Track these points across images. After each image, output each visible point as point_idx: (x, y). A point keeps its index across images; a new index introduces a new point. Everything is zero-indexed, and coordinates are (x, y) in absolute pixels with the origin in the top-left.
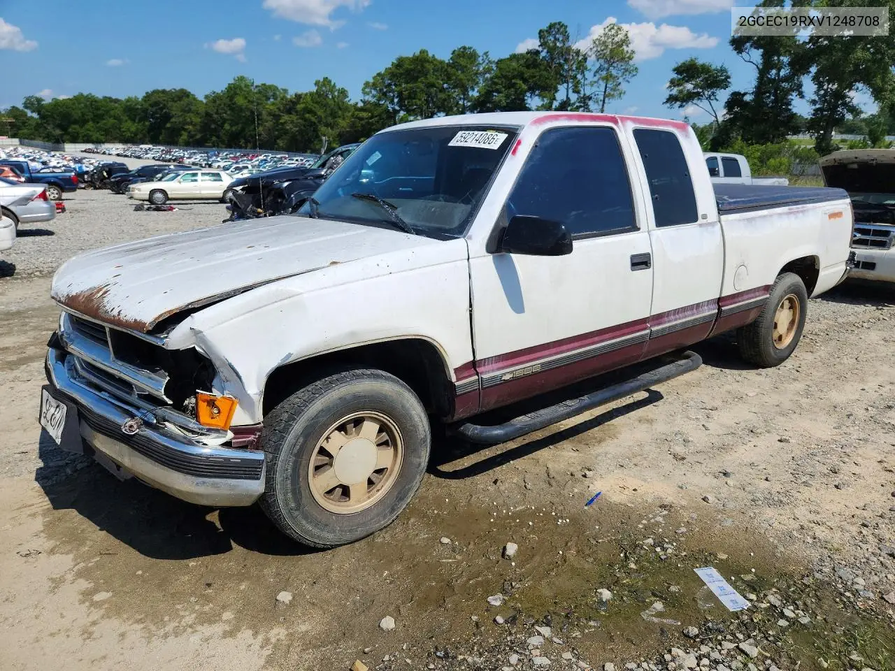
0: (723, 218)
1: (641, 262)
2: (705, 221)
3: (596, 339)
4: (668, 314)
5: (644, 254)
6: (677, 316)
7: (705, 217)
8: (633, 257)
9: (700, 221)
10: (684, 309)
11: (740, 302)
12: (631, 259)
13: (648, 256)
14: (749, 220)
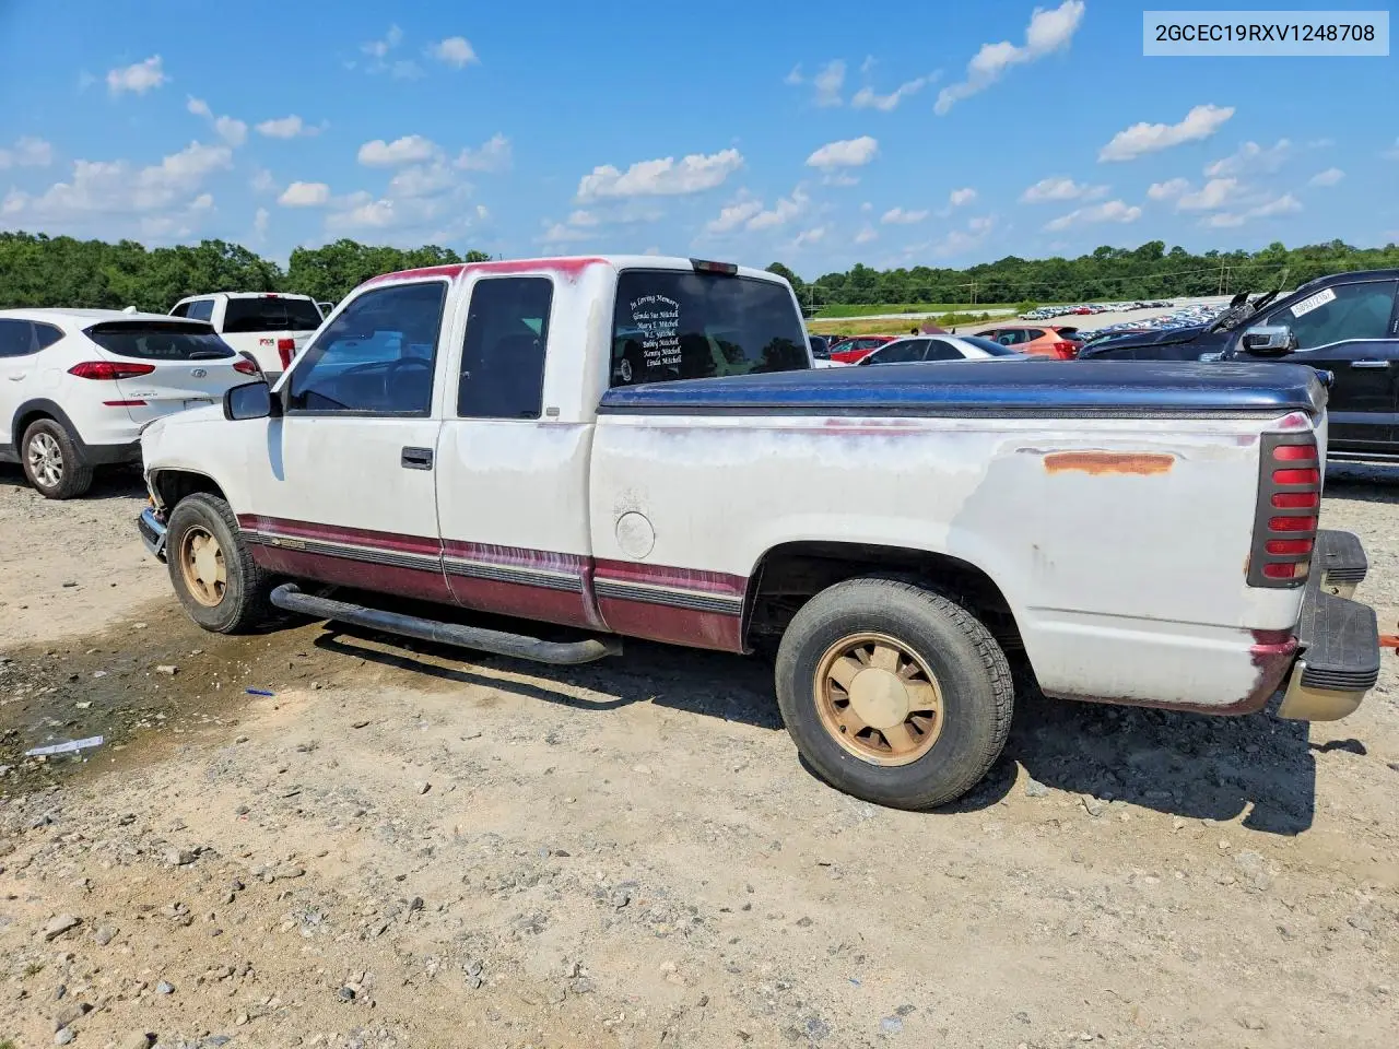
0: (602, 418)
1: (418, 458)
2: (552, 419)
3: (368, 540)
4: (478, 547)
5: (423, 450)
6: (495, 557)
7: (554, 412)
8: (405, 449)
9: (544, 418)
10: (510, 551)
11: (644, 581)
12: (403, 453)
13: (430, 453)
14: (667, 431)
